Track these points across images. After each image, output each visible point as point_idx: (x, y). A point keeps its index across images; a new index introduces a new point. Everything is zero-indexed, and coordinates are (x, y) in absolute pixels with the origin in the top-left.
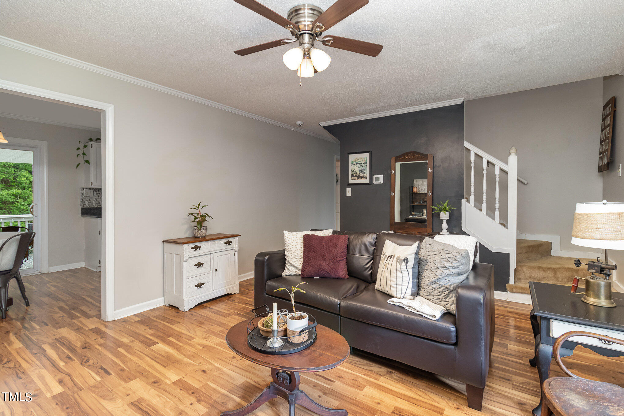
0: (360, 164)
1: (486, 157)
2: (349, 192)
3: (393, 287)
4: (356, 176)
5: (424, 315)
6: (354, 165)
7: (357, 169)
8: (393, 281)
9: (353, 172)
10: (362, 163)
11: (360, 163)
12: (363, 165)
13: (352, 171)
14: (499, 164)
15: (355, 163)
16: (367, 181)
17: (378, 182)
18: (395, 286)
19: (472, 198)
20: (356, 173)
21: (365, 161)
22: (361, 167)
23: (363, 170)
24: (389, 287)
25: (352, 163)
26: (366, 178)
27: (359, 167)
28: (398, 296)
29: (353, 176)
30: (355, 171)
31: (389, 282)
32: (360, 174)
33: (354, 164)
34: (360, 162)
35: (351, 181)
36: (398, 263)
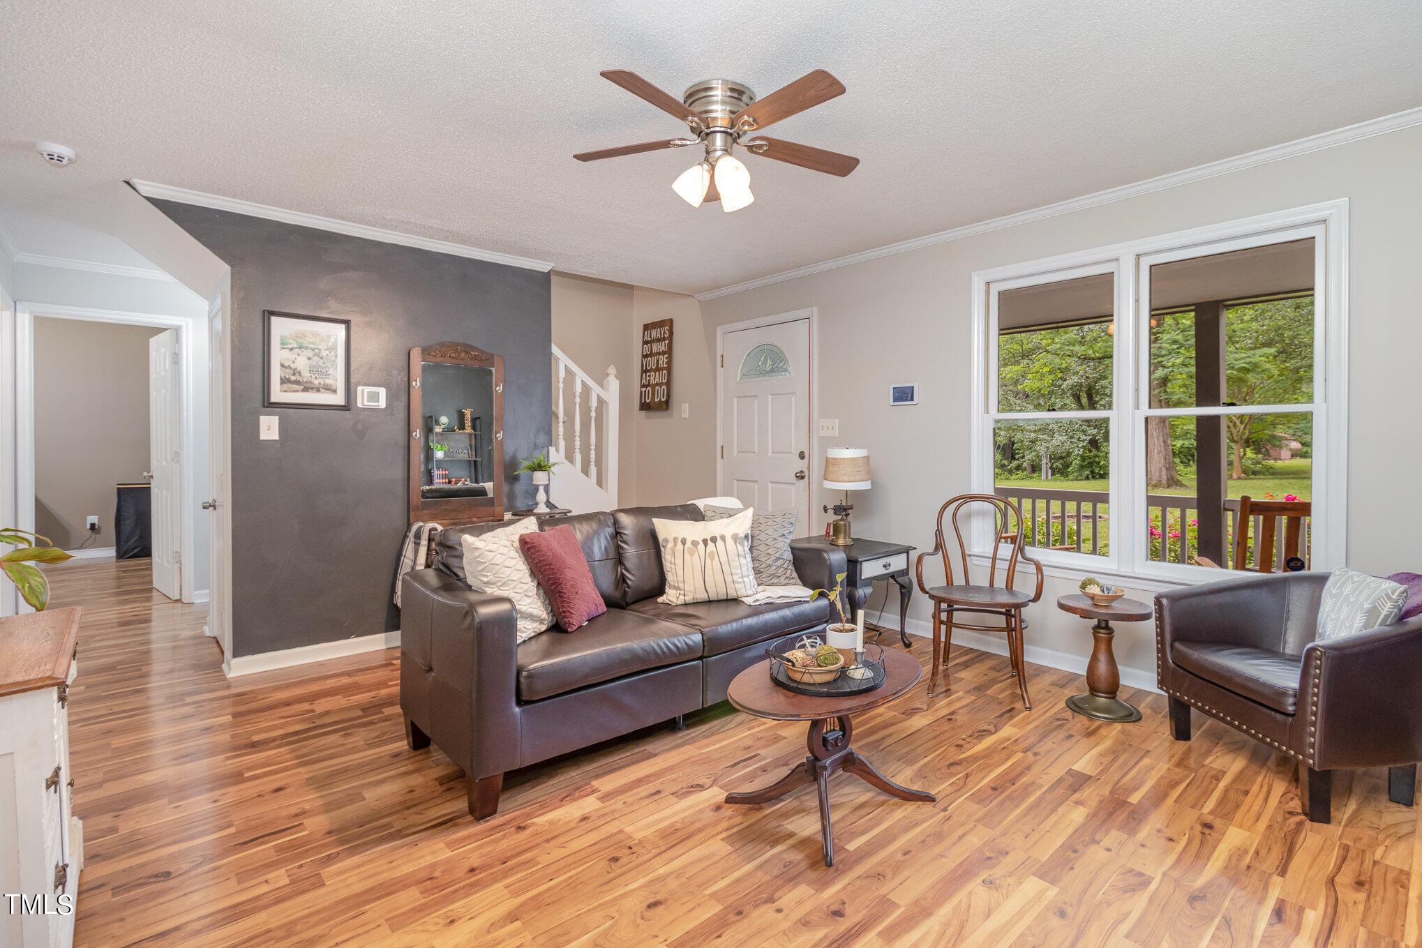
0: (313, 350)
1: (581, 376)
2: (269, 428)
3: (738, 583)
4: (297, 382)
5: (803, 599)
6: (292, 349)
7: (302, 363)
8: (736, 574)
9: (288, 371)
10: (320, 347)
11: (312, 346)
12: (324, 353)
13: (282, 365)
14: (596, 390)
15: (295, 346)
16: (339, 399)
17: (373, 404)
18: (740, 580)
19: (562, 444)
20: (299, 372)
21: (330, 344)
22: (316, 359)
23: (323, 368)
24: (730, 585)
25: (282, 344)
26: (335, 391)
27: (309, 359)
28: (750, 592)
29: (284, 381)
30: (293, 366)
31: (728, 579)
32: (314, 377)
33: (290, 346)
34: (314, 343)
35: (277, 395)
36: (738, 545)
